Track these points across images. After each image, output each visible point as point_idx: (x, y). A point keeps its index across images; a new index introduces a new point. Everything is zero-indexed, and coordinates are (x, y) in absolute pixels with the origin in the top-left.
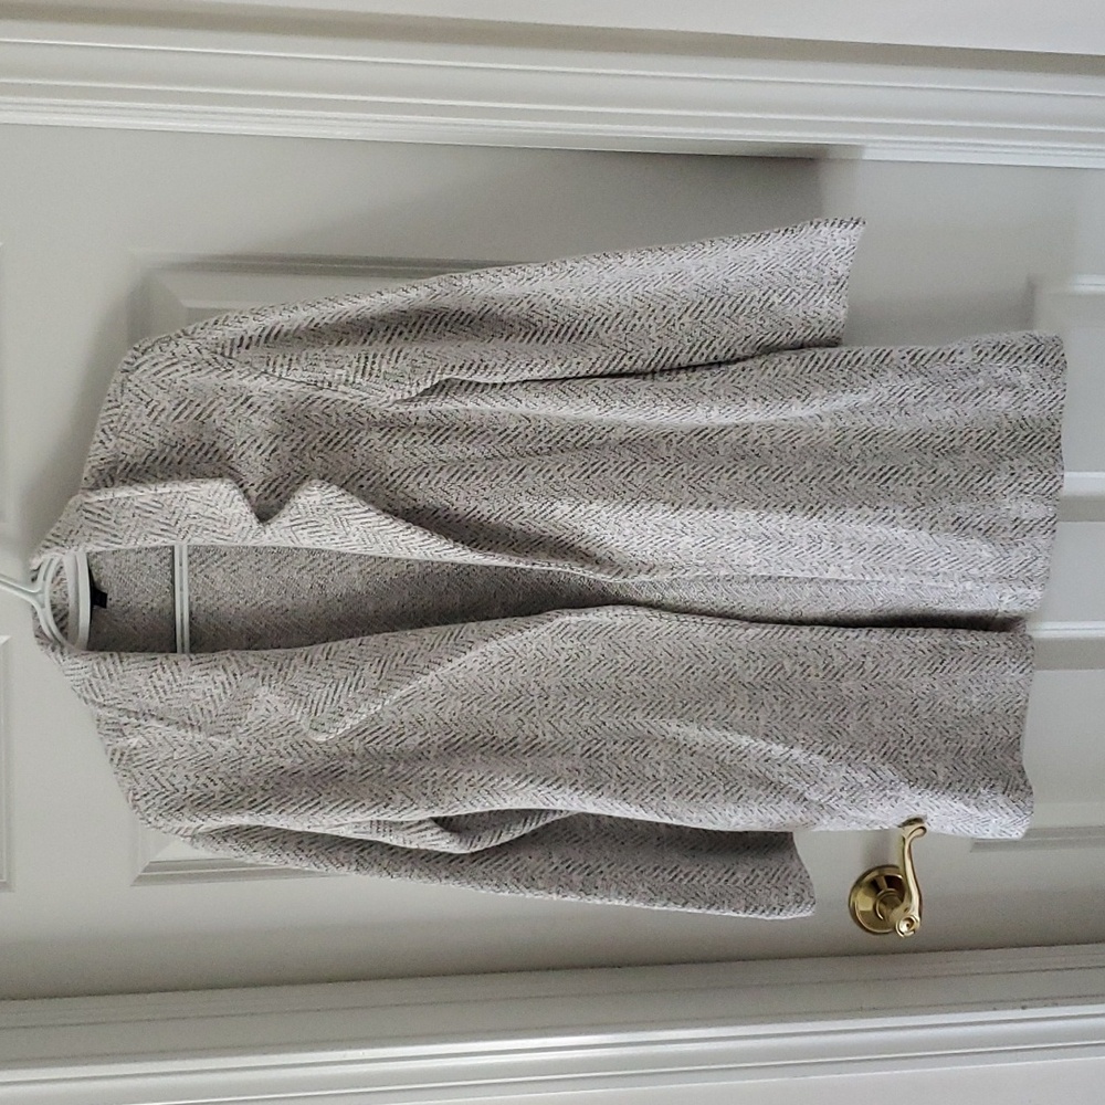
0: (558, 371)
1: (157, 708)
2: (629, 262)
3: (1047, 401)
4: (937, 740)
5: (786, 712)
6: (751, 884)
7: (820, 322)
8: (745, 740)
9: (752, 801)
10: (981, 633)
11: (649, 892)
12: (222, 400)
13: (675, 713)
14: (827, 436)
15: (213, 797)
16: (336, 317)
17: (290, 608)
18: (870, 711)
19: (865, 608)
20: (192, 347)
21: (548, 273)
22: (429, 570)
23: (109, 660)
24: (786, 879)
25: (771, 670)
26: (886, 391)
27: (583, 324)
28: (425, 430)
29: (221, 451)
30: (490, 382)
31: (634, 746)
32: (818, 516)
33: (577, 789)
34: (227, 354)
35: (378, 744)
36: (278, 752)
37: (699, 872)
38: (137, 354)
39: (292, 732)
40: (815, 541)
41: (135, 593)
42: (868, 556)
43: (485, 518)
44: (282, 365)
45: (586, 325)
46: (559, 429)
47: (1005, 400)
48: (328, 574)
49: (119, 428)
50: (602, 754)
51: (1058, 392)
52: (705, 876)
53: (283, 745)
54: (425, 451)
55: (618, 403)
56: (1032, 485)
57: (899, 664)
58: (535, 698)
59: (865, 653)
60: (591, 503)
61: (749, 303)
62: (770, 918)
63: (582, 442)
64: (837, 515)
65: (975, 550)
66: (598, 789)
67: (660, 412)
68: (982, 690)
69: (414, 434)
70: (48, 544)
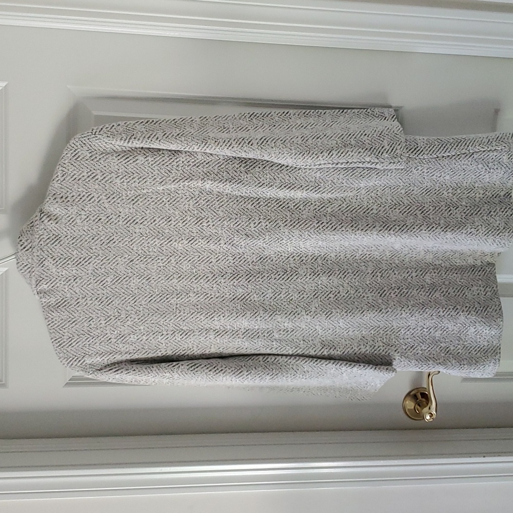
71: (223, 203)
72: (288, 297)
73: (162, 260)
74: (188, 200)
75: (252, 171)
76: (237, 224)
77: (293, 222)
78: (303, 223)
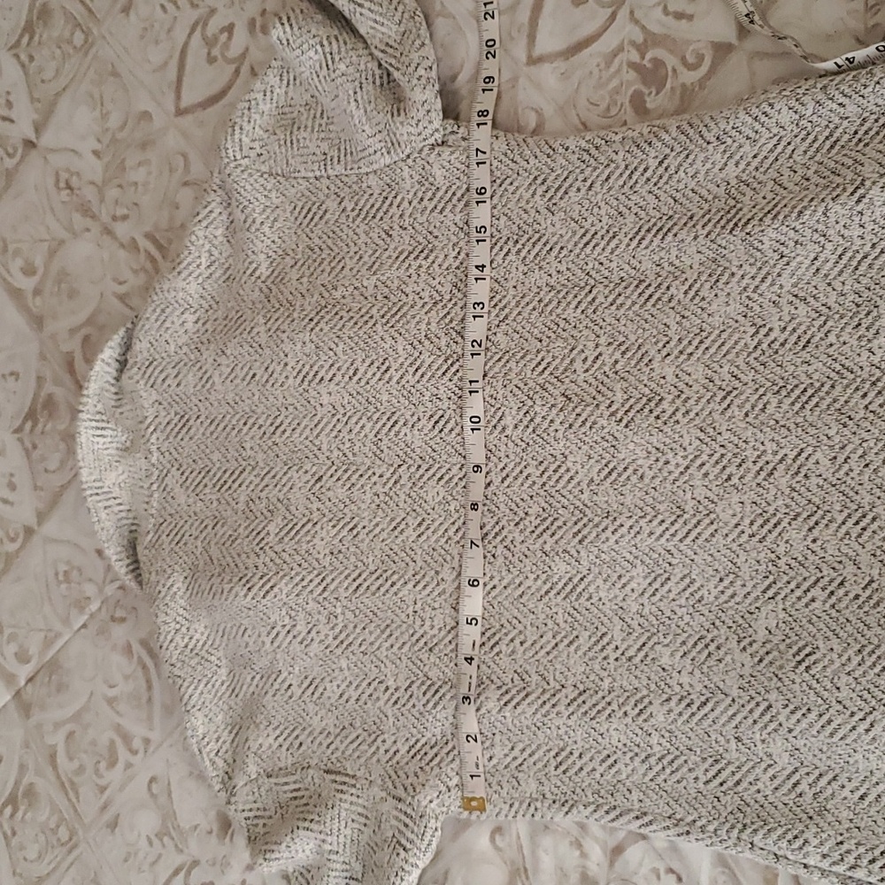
71: (507, 310)
72: (690, 590)
73: (381, 476)
74: (427, 308)
75: (562, 203)
76: (541, 368)
77: (685, 342)
78: (714, 341)
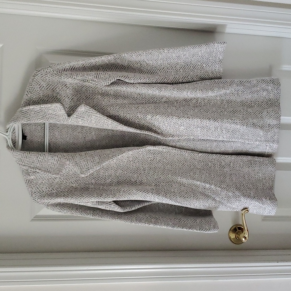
0: (148, 81)
1: (39, 167)
2: (166, 51)
3: (276, 94)
4: (251, 185)
5: (209, 176)
6: (201, 223)
7: (216, 72)
8: (198, 183)
9: (201, 199)
10: (261, 157)
11: (173, 224)
12: (59, 85)
13: (179, 175)
14: (218, 102)
15: (53, 194)
16: (90, 64)
17: (76, 143)
18: (232, 177)
19: (230, 150)
20: (52, 70)
21: (145, 53)
22: (113, 134)
23: (26, 153)
24: (210, 222)
25: (205, 165)
26: (233, 90)
27: (154, 71)
28: (113, 96)
29: (58, 98)
30: (130, 82)
31: (168, 184)
32: (217, 121)
33: (153, 194)
34: (61, 72)
35: (99, 181)
36: (72, 182)
37: (187, 220)
38: (37, 72)
39: (76, 177)
40: (216, 128)
41: (34, 137)
42: (230, 133)
43: (128, 119)
44: (75, 75)
45: (155, 71)
46: (148, 98)
47: (265, 93)
48: (86, 134)
49: (32, 91)
50: (160, 186)
51: (279, 91)
52: (188, 221)
53: (73, 180)
54: (113, 101)
55: (163, 89)
56: (273, 115)
57: (240, 165)
58: (142, 170)
59: (230, 161)
60: (156, 116)
61: (197, 66)
62: (206, 232)
63: (154, 101)
64: (222, 121)
65: (258, 132)
66: (159, 194)
67: (174, 93)
68: (262, 172)
69: (110, 97)
70: (11, 121)
